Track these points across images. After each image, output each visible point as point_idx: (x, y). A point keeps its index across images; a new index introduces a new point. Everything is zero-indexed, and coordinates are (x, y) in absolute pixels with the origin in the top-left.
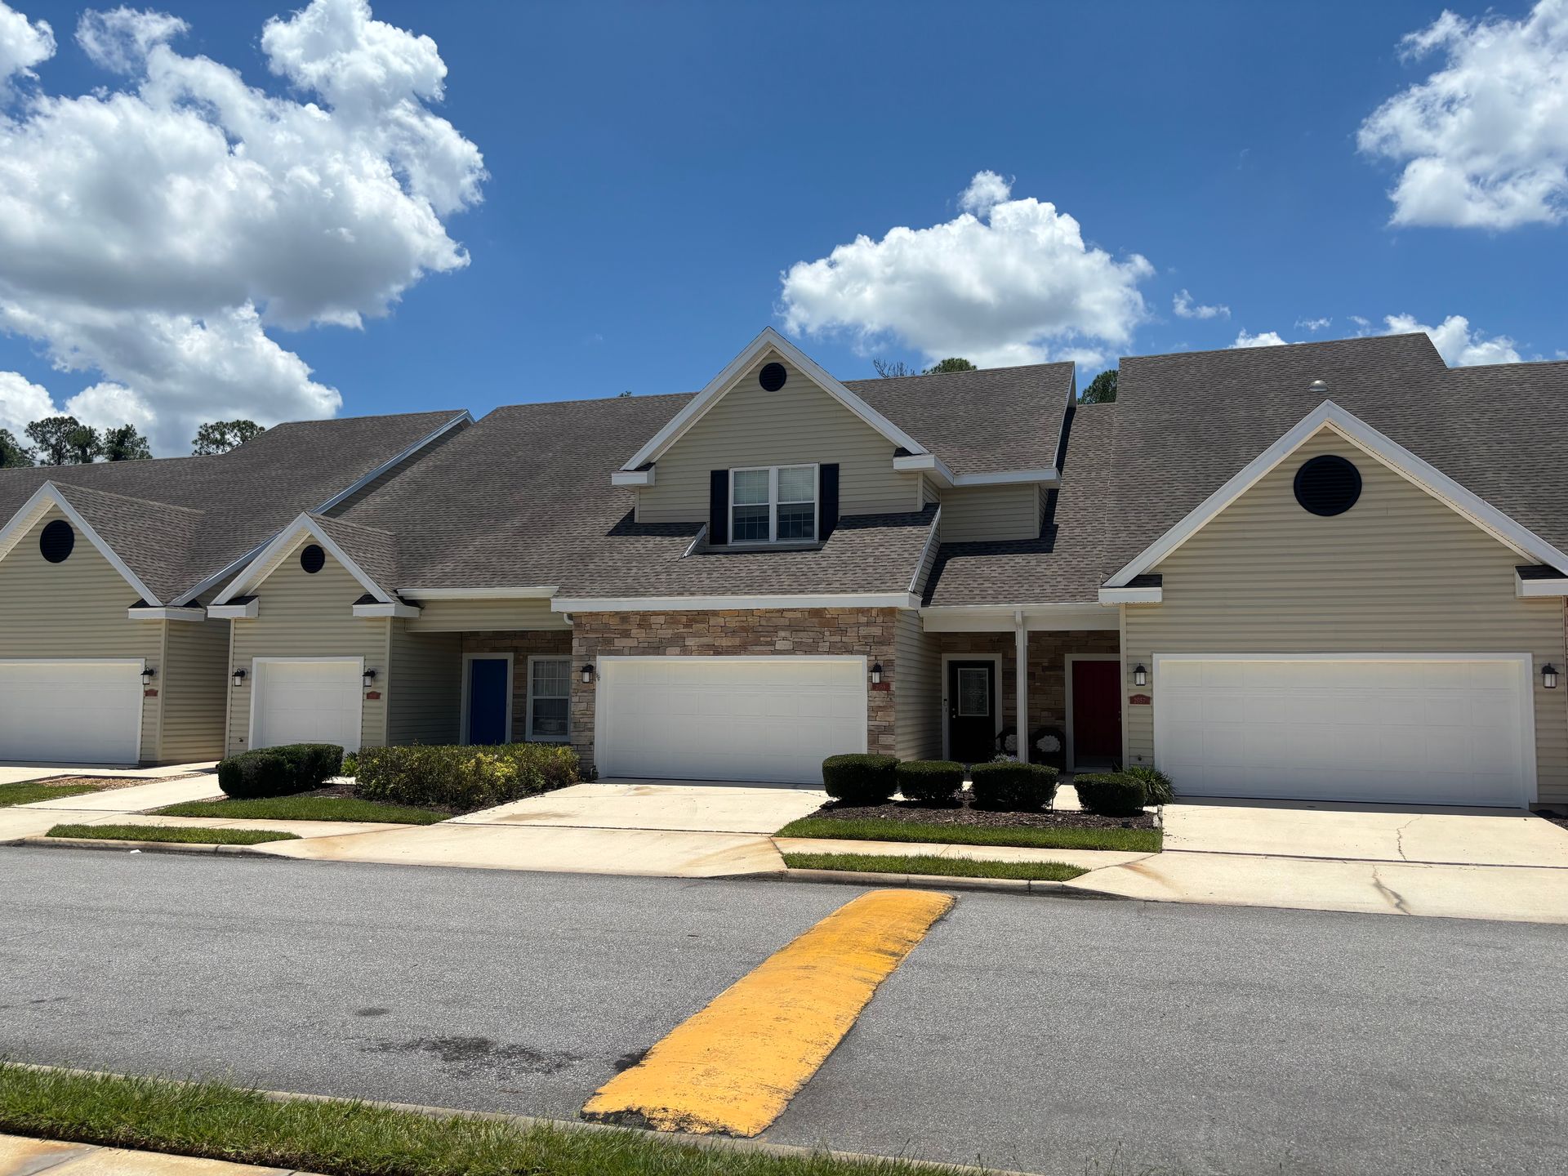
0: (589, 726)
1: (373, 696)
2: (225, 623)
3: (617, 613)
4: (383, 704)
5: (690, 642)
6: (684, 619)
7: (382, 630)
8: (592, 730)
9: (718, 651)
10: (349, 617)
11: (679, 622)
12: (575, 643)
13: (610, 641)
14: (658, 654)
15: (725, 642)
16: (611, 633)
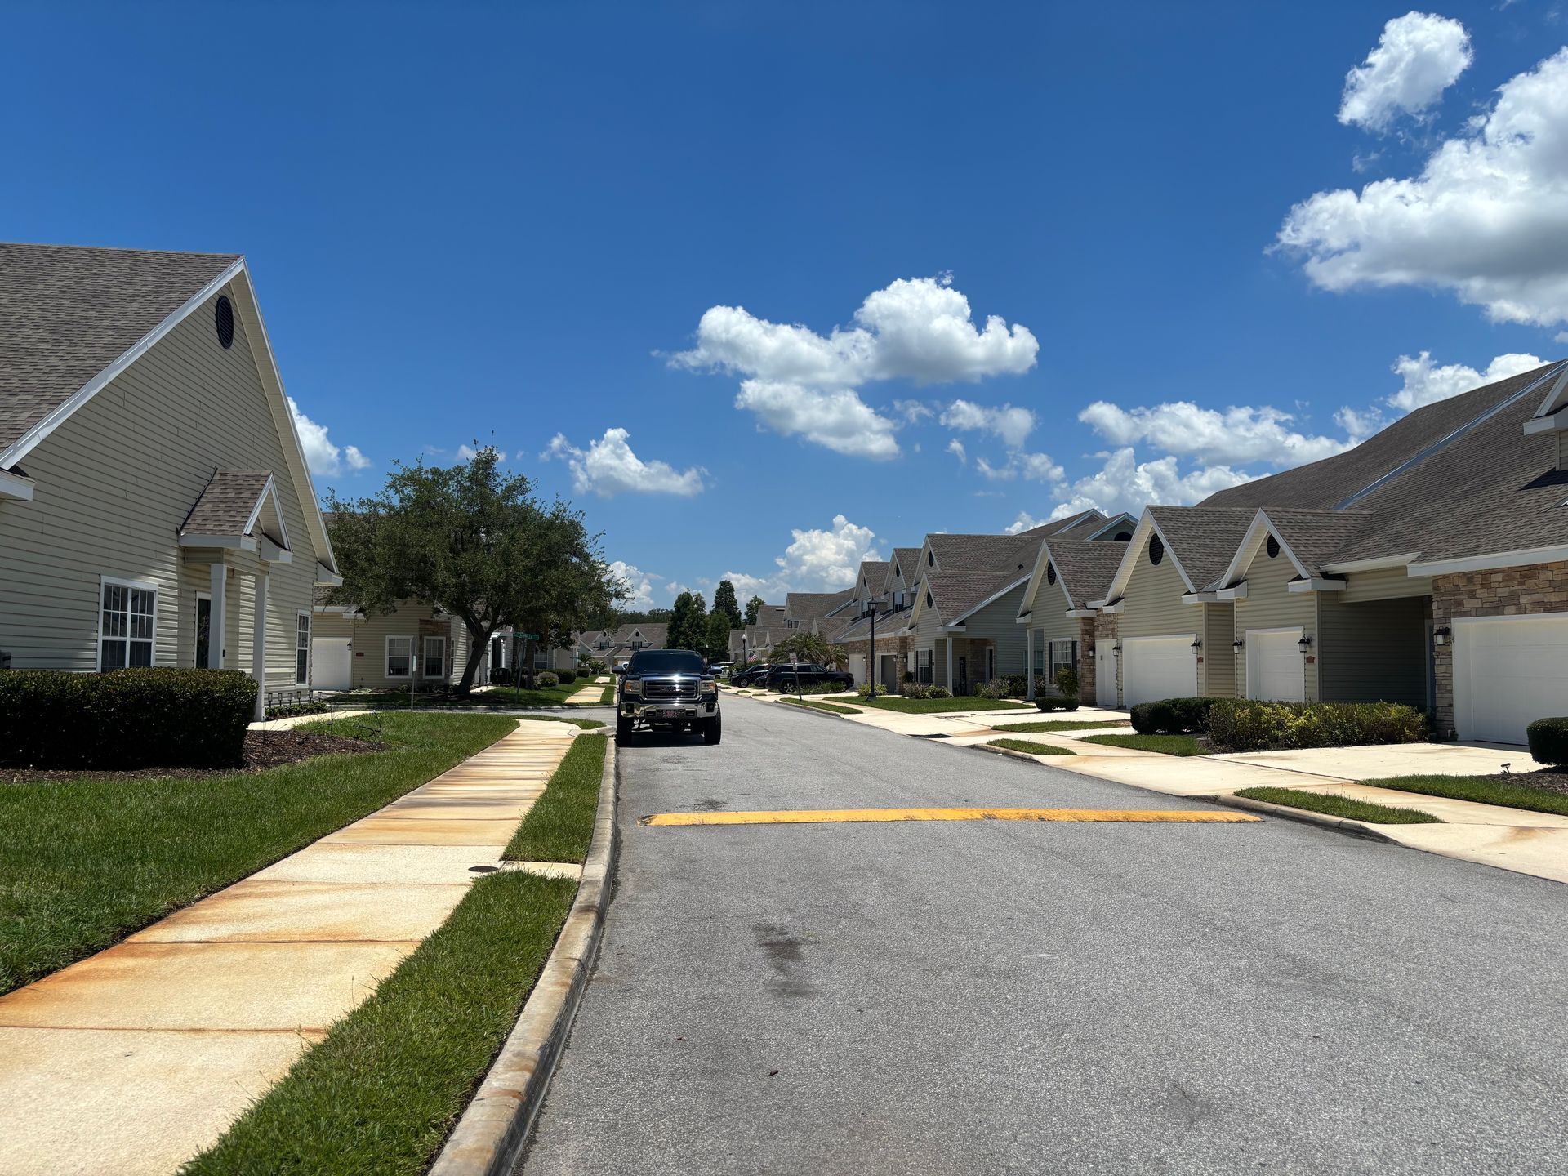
0: (1449, 688)
1: (1310, 660)
2: (1228, 606)
3: (1464, 574)
4: (1315, 666)
5: (1524, 600)
6: (1517, 576)
7: (1312, 603)
8: (1451, 692)
9: (1548, 608)
10: (1286, 594)
11: (1514, 579)
12: (1435, 606)
13: (1460, 603)
14: (1498, 614)
15: (1554, 598)
16: (1460, 594)
